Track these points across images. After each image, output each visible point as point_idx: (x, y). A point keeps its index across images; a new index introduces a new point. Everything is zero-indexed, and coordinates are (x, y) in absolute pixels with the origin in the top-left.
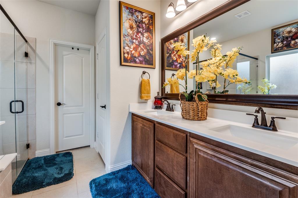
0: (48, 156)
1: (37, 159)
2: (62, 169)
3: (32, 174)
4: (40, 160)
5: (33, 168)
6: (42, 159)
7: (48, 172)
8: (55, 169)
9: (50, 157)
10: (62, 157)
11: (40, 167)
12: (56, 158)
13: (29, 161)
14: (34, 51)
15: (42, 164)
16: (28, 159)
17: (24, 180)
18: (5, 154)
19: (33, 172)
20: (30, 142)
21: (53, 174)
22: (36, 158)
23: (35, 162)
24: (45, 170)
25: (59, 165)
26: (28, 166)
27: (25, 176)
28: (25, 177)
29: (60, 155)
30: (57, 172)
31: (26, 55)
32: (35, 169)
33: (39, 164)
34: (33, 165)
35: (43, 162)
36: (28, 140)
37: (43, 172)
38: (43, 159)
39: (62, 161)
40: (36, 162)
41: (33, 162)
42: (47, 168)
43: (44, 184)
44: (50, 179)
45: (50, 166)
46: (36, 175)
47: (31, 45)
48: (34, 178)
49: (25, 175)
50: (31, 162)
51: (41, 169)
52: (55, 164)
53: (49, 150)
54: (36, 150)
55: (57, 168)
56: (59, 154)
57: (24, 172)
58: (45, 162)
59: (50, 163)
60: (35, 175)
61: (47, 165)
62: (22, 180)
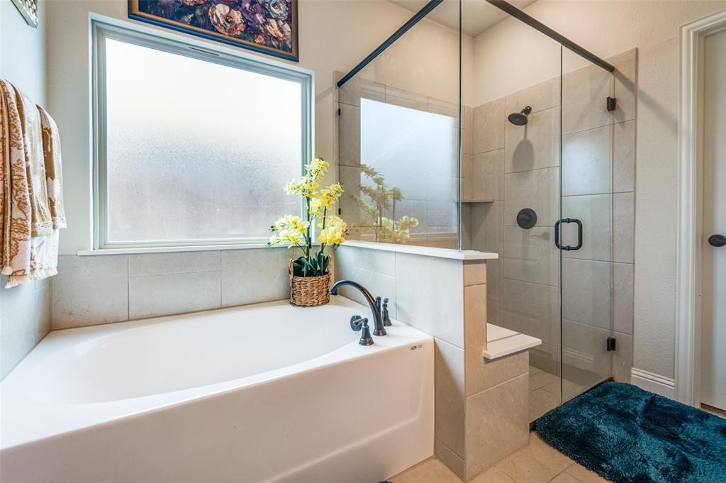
0: (667, 400)
1: (631, 392)
2: (688, 471)
3: (593, 418)
4: (637, 399)
5: (606, 406)
6: (644, 399)
7: (636, 443)
8: (663, 452)
9: (668, 408)
10: (716, 431)
11: (623, 417)
12: (688, 421)
13: (609, 383)
14: (632, 86)
15: (635, 411)
16: (611, 379)
17: (571, 420)
18: (523, 333)
19: (599, 417)
20: (616, 335)
21: (645, 461)
22: (630, 385)
23: (621, 394)
24: (633, 432)
25: (686, 450)
26: (599, 395)
27: (578, 413)
28: (577, 416)
29: (710, 422)
30: (664, 466)
31: (612, 104)
32: (610, 410)
33: (626, 407)
34: (611, 400)
35: (641, 406)
36: (612, 329)
37: (623, 433)
38: (646, 401)
39: (703, 443)
40: (622, 397)
41: (616, 393)
42: (640, 430)
43: (604, 465)
44: (629, 468)
45: (651, 432)
46: (602, 427)
47: (624, 73)
48: (593, 431)
49: (578, 409)
50: (611, 387)
51: (622, 421)
52: (673, 438)
53: (673, 384)
54: (633, 365)
55: (670, 454)
56: (708, 416)
57: (581, 401)
58: (646, 409)
59: (658, 424)
60: (599, 427)
61: (649, 423)
62: (566, 415)
